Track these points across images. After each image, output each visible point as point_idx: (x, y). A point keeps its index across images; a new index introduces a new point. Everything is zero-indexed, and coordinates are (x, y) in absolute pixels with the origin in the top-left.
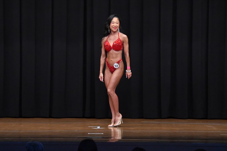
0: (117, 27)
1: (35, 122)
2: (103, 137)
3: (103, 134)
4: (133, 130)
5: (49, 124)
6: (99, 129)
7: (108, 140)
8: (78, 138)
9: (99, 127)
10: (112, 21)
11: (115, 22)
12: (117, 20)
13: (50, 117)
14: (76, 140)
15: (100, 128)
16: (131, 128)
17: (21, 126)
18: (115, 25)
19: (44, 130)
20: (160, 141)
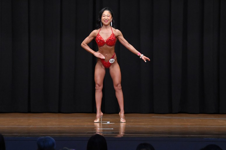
0: (109, 20)
1: (44, 117)
2: (113, 133)
3: (113, 129)
4: (144, 125)
5: (58, 119)
6: (108, 125)
7: (116, 136)
8: (88, 133)
9: (108, 123)
10: (103, 14)
11: (107, 15)
12: (108, 13)
13: (60, 112)
14: (85, 135)
15: (110, 123)
16: (141, 124)
17: (30, 121)
18: (106, 18)
19: (53, 125)
20: (171, 136)
